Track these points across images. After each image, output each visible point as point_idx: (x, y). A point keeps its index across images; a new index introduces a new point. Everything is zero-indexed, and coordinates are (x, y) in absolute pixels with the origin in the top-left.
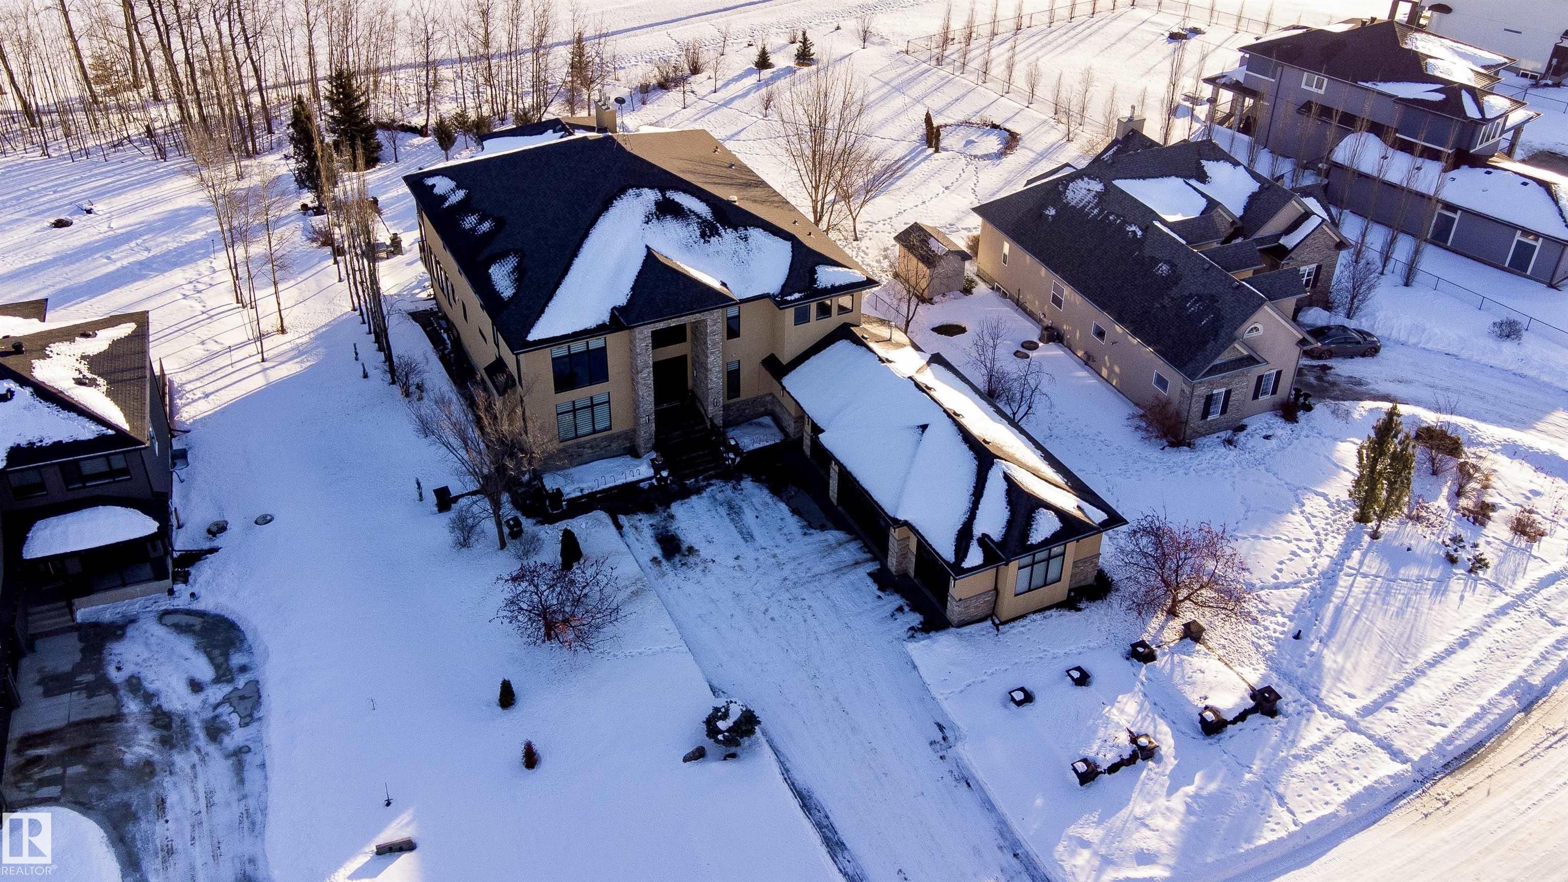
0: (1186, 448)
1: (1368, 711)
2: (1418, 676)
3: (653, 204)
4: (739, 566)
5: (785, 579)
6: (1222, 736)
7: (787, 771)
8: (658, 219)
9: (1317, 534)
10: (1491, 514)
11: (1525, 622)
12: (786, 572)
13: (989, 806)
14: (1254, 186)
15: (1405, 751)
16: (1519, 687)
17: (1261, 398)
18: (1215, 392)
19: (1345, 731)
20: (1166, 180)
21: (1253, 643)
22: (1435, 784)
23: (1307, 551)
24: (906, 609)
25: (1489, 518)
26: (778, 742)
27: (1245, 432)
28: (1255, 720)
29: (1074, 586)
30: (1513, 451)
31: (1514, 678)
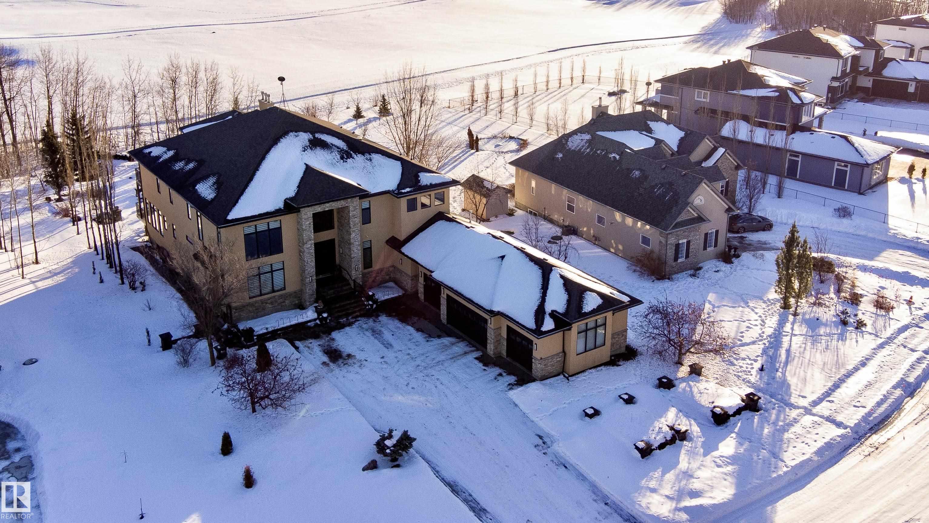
0: (667, 280)
1: (815, 403)
2: (841, 383)
3: (307, 141)
4: (384, 362)
5: (418, 366)
6: (728, 424)
7: (438, 472)
8: (311, 149)
9: (760, 316)
10: (860, 299)
11: (896, 350)
12: (418, 362)
13: (582, 477)
14: (682, 134)
15: (844, 422)
16: (902, 384)
17: (709, 249)
18: (680, 242)
19: (805, 415)
20: (627, 132)
21: (735, 375)
22: (867, 439)
23: (756, 325)
24: (504, 374)
25: (860, 301)
26: (427, 455)
27: (702, 270)
28: (746, 414)
29: (614, 353)
30: (864, 269)
31: (899, 379)
